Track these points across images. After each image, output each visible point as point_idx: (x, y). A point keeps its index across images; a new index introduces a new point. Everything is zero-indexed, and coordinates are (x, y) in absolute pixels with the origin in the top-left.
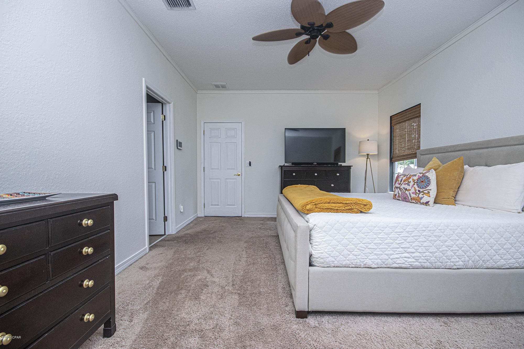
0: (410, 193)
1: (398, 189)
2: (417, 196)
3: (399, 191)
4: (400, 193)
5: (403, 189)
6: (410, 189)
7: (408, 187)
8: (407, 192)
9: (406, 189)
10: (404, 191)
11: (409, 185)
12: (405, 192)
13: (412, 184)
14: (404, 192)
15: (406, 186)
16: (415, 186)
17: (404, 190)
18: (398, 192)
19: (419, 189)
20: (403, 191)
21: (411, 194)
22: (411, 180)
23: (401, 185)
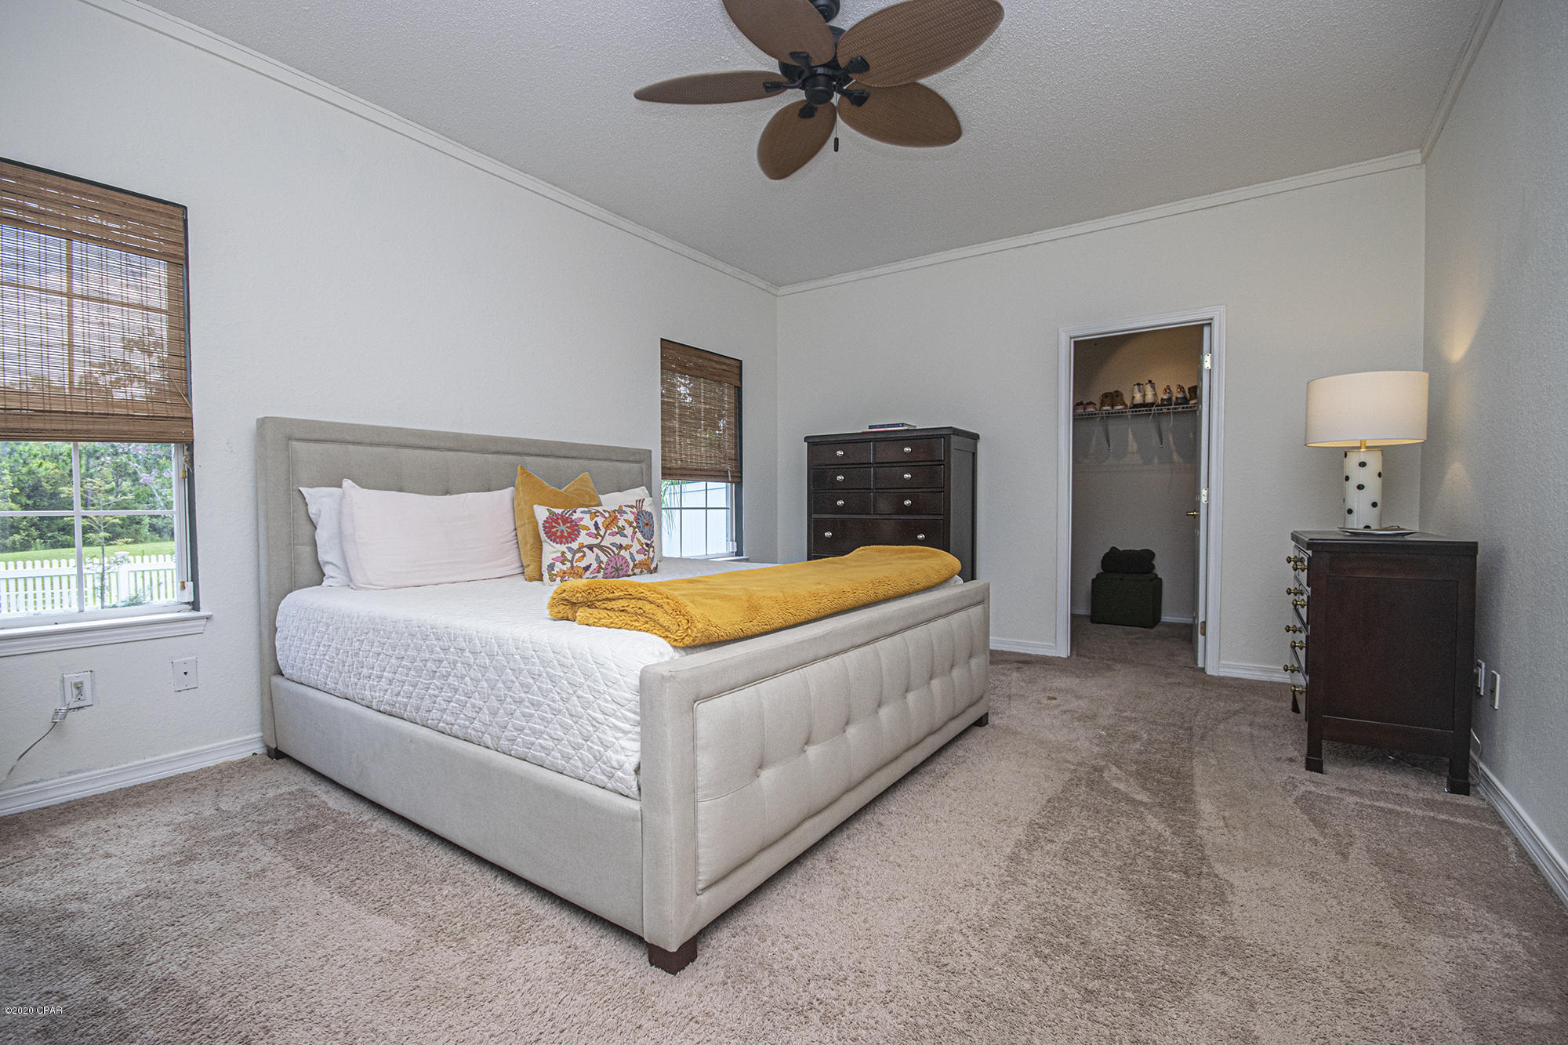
0: (631, 554)
1: (594, 549)
2: (646, 557)
3: (601, 554)
4: (604, 558)
5: (611, 547)
6: (630, 543)
7: (625, 542)
8: (623, 553)
9: (621, 547)
10: (616, 552)
11: (625, 536)
12: (618, 554)
13: (629, 531)
14: (615, 554)
15: (618, 539)
16: (639, 535)
17: (614, 549)
18: (597, 556)
19: (646, 541)
20: (613, 552)
21: (635, 554)
22: (621, 523)
23: (603, 537)
